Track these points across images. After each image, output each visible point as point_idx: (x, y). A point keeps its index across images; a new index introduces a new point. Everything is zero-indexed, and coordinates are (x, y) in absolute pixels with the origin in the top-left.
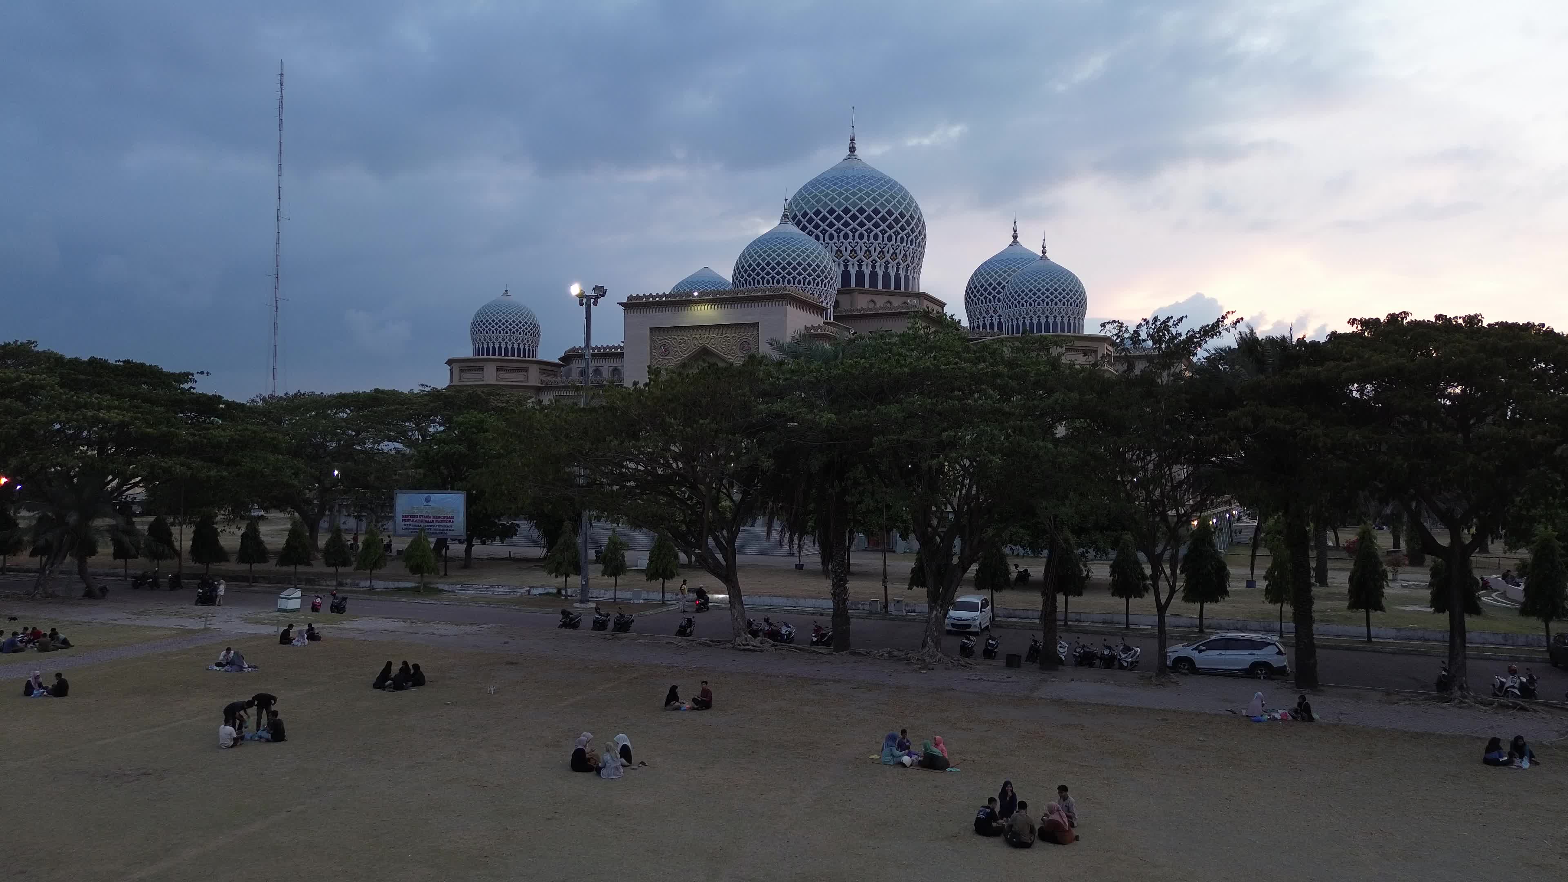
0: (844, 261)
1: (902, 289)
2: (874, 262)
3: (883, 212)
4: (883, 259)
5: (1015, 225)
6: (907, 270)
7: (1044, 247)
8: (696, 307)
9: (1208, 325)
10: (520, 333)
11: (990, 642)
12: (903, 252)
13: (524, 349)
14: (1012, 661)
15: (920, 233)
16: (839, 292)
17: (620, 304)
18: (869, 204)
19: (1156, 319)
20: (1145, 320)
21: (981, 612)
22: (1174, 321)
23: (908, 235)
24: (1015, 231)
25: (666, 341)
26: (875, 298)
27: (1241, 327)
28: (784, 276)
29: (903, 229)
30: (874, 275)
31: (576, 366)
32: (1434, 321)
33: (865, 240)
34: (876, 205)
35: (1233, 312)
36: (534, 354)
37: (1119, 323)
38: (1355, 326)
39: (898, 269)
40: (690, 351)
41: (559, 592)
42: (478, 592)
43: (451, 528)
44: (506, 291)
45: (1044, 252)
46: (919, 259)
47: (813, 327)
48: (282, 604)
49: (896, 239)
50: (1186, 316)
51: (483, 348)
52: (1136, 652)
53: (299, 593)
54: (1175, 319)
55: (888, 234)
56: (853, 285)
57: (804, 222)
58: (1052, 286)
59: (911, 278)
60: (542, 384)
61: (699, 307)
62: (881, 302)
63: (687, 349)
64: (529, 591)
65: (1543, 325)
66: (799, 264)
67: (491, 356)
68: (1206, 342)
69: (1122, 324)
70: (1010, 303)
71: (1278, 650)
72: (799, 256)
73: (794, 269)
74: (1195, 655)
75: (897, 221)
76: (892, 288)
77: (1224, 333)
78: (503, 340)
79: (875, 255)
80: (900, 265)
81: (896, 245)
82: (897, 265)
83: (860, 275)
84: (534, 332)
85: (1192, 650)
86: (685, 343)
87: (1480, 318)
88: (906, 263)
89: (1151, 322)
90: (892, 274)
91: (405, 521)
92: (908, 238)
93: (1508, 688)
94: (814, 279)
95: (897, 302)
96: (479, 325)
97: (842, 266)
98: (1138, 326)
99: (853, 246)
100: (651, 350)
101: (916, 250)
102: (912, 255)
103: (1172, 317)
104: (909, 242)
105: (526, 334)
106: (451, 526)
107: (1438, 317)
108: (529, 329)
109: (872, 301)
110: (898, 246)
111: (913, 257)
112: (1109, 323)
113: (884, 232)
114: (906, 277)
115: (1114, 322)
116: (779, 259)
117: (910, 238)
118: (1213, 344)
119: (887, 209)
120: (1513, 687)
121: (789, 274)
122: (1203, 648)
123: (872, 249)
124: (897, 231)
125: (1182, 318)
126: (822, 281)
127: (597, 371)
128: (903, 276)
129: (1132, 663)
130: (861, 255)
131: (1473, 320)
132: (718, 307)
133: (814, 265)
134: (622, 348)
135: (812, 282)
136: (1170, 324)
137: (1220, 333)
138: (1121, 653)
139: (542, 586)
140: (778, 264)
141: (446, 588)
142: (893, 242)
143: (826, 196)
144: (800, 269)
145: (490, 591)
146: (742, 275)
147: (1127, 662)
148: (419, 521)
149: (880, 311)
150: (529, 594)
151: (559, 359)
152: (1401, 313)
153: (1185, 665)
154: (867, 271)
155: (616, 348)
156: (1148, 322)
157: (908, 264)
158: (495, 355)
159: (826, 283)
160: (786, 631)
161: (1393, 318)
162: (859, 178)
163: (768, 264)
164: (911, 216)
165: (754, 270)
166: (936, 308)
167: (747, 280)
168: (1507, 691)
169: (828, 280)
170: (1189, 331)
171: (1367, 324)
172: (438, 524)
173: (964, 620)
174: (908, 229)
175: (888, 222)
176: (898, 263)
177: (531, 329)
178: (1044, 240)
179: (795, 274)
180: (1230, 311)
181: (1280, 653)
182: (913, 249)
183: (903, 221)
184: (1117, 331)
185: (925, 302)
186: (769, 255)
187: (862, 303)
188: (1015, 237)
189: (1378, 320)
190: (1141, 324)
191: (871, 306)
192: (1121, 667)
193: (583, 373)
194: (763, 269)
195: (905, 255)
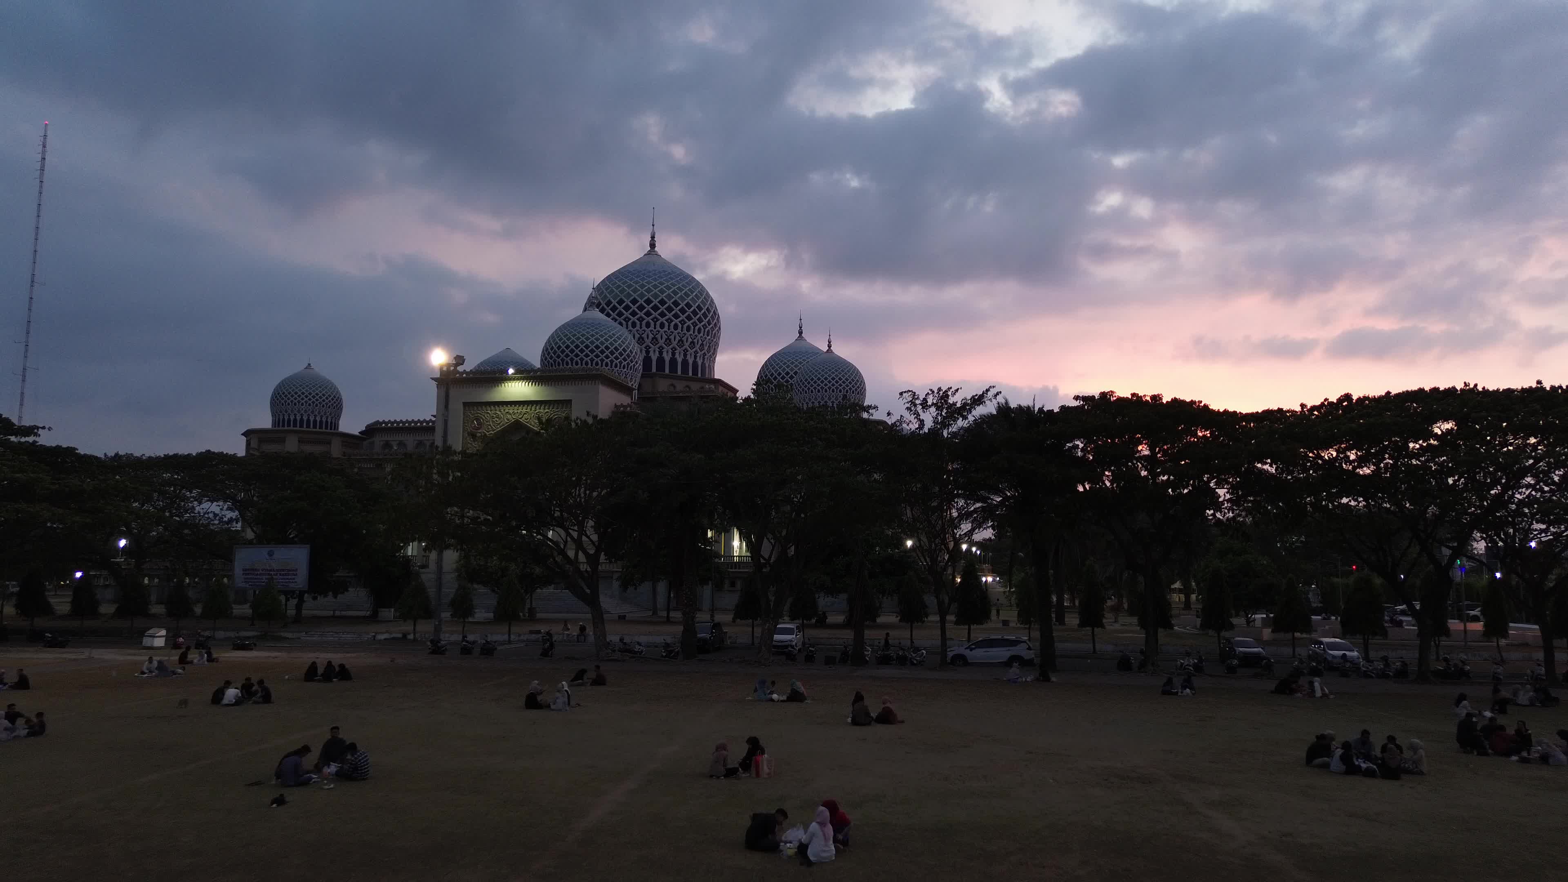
0: (645, 348)
1: (699, 375)
2: (674, 350)
3: (682, 305)
4: (682, 346)
5: (801, 322)
6: (704, 359)
7: (829, 342)
8: (510, 384)
9: (976, 395)
10: (323, 406)
11: (810, 649)
12: (700, 342)
13: (327, 422)
14: (829, 661)
15: (715, 325)
16: (643, 376)
17: (432, 379)
18: (669, 297)
19: (940, 389)
20: (931, 390)
21: (796, 635)
22: (952, 392)
23: (705, 326)
24: (801, 328)
25: (479, 415)
26: (675, 382)
27: (1000, 399)
28: (592, 358)
29: (700, 320)
30: (673, 361)
31: (379, 440)
32: (1130, 398)
33: (666, 329)
34: (676, 298)
35: (993, 387)
36: (336, 426)
37: (912, 392)
38: (1078, 401)
39: (695, 357)
40: (503, 425)
41: (405, 636)
42: (324, 638)
43: (294, 581)
44: (309, 364)
45: (829, 346)
46: (715, 348)
47: (622, 405)
48: (147, 641)
49: (694, 329)
50: (961, 388)
51: (284, 419)
52: (923, 653)
53: (163, 632)
54: (953, 390)
55: (686, 325)
56: (654, 370)
57: (608, 309)
58: (837, 376)
59: (707, 365)
60: (345, 456)
61: (517, 383)
62: (680, 386)
63: (500, 423)
64: (374, 636)
65: (1201, 402)
66: (607, 348)
67: (291, 428)
68: (975, 409)
69: (915, 393)
70: (801, 390)
71: (1028, 647)
72: (607, 340)
73: (602, 352)
74: (967, 653)
75: (695, 313)
76: (690, 374)
77: (988, 402)
78: (306, 411)
79: (674, 343)
80: (697, 353)
81: (694, 335)
82: (694, 352)
83: (661, 361)
84: (337, 405)
85: (965, 649)
86: (497, 418)
87: (1161, 396)
88: (703, 352)
89: (936, 392)
90: (691, 361)
91: (246, 574)
92: (704, 329)
93: (1186, 666)
94: (621, 363)
95: (695, 386)
96: (280, 396)
97: (644, 352)
98: (926, 395)
99: (655, 334)
100: (464, 423)
101: (712, 340)
102: (708, 345)
103: (951, 388)
104: (706, 333)
105: (329, 407)
106: (294, 579)
107: (1133, 395)
108: (332, 402)
109: (672, 385)
110: (696, 336)
111: (709, 346)
112: (905, 392)
113: (683, 322)
114: (703, 364)
115: (910, 391)
116: (588, 342)
117: (707, 329)
118: (979, 411)
119: (685, 302)
120: (1190, 666)
121: (597, 356)
122: (973, 647)
123: (672, 337)
124: (695, 322)
125: (958, 389)
126: (628, 364)
127: (401, 444)
128: (700, 363)
129: (920, 662)
130: (661, 342)
131: (1156, 398)
132: (532, 384)
133: (621, 349)
134: (433, 422)
135: (619, 365)
136: (950, 393)
137: (985, 403)
138: (912, 653)
139: (387, 632)
140: (587, 347)
141: (289, 635)
142: (691, 332)
143: (629, 286)
144: (607, 352)
145: (337, 637)
146: (551, 356)
147: (917, 660)
148: (260, 574)
149: (681, 395)
150: (374, 639)
151: (359, 433)
152: (1109, 392)
153: (960, 660)
154: (667, 357)
155: (428, 422)
156: (933, 392)
157: (705, 353)
158: (296, 427)
159: (631, 366)
160: (639, 649)
161: (1103, 395)
162: (660, 272)
163: (577, 347)
164: (708, 309)
165: (563, 351)
166: (730, 394)
167: (556, 360)
168: (1185, 669)
169: (633, 363)
170: (962, 400)
171: (1087, 399)
172: (281, 577)
173: (782, 642)
174: (705, 321)
175: (687, 314)
176: (696, 351)
177: (335, 403)
178: (830, 335)
179: (602, 356)
180: (992, 385)
181: (1029, 649)
182: (709, 339)
183: (700, 314)
184: (911, 399)
185: (721, 388)
186: (578, 338)
187: (663, 385)
188: (801, 333)
189: (1094, 397)
190: (928, 393)
191: (672, 389)
192: (913, 664)
193: (387, 445)
194: (572, 351)
195: (702, 344)
